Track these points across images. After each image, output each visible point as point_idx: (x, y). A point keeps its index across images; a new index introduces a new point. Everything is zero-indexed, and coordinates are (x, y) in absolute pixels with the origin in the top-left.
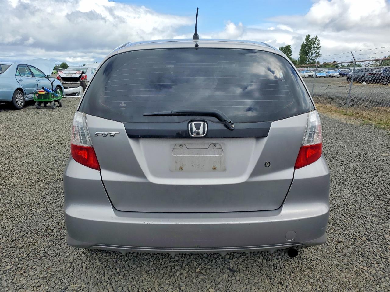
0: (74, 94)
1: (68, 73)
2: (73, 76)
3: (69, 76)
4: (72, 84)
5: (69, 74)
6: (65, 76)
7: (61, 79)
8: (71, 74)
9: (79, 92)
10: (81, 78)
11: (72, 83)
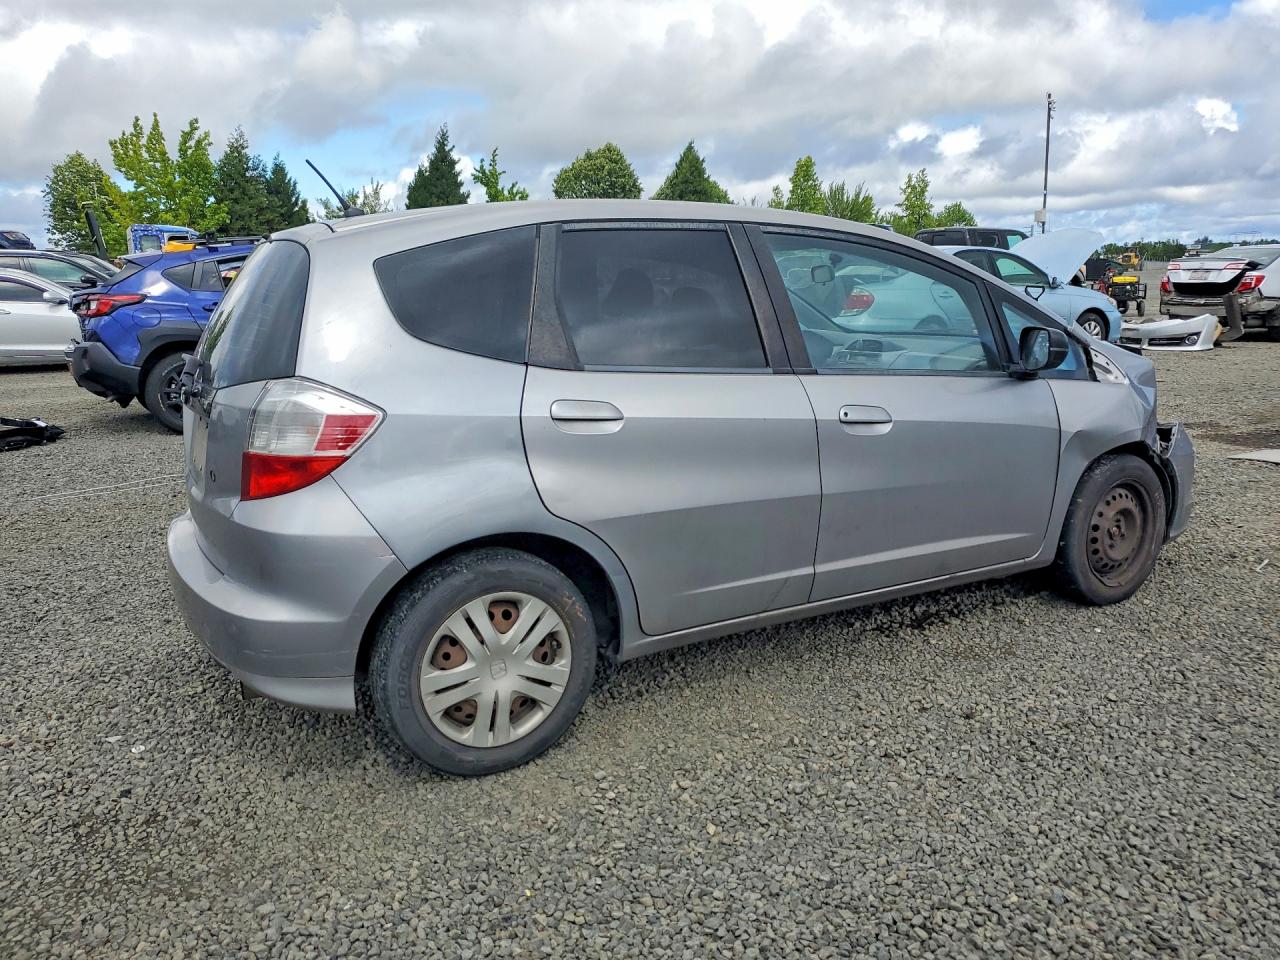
0: (1178, 340)
1: (1196, 270)
2: (1212, 278)
3: (1197, 279)
4: (1204, 305)
5: (1200, 274)
6: (1184, 278)
7: (1172, 289)
8: (1208, 270)
9: (1198, 334)
10: (1240, 285)
11: (1202, 301)
